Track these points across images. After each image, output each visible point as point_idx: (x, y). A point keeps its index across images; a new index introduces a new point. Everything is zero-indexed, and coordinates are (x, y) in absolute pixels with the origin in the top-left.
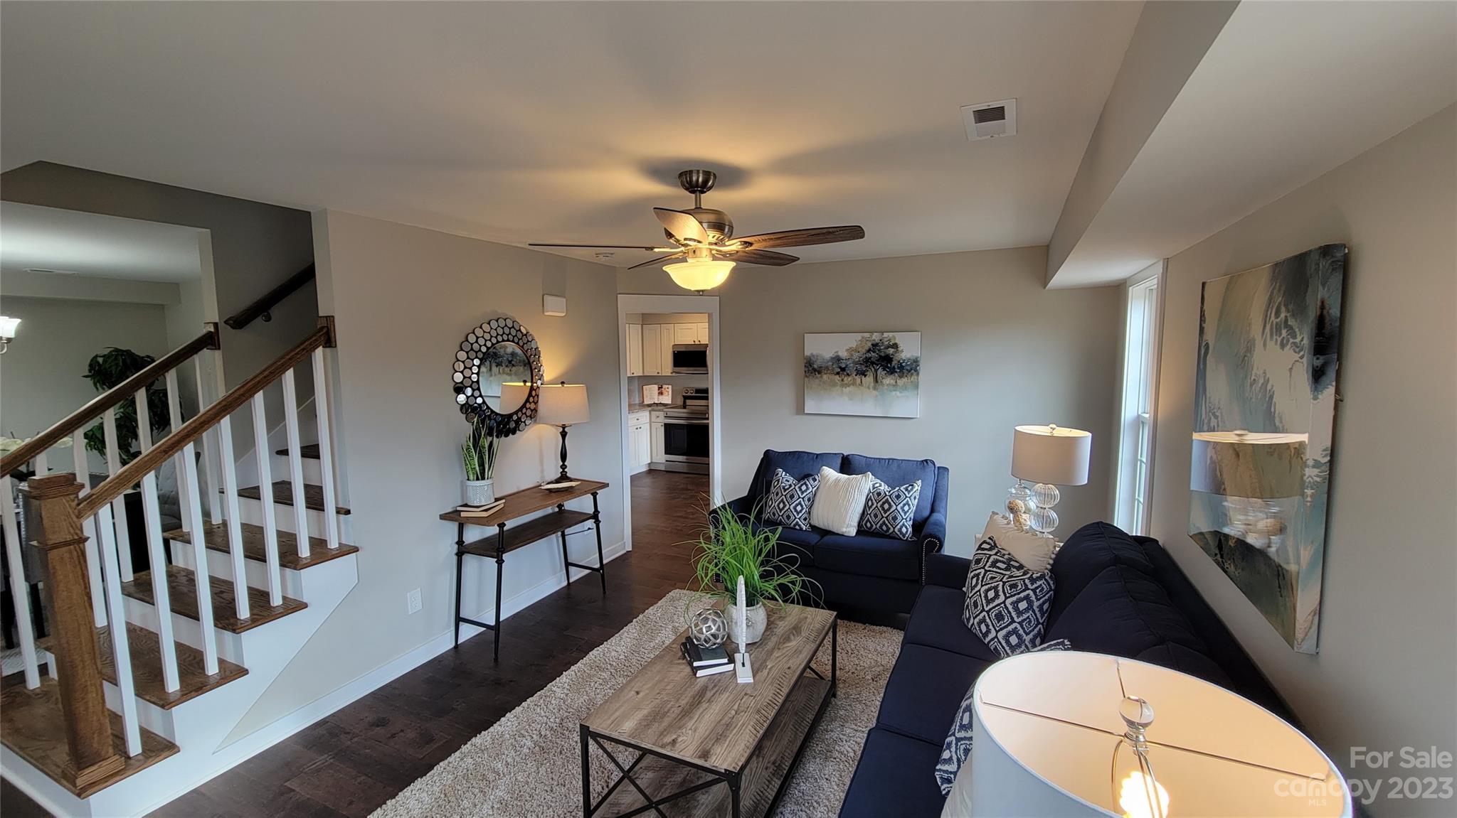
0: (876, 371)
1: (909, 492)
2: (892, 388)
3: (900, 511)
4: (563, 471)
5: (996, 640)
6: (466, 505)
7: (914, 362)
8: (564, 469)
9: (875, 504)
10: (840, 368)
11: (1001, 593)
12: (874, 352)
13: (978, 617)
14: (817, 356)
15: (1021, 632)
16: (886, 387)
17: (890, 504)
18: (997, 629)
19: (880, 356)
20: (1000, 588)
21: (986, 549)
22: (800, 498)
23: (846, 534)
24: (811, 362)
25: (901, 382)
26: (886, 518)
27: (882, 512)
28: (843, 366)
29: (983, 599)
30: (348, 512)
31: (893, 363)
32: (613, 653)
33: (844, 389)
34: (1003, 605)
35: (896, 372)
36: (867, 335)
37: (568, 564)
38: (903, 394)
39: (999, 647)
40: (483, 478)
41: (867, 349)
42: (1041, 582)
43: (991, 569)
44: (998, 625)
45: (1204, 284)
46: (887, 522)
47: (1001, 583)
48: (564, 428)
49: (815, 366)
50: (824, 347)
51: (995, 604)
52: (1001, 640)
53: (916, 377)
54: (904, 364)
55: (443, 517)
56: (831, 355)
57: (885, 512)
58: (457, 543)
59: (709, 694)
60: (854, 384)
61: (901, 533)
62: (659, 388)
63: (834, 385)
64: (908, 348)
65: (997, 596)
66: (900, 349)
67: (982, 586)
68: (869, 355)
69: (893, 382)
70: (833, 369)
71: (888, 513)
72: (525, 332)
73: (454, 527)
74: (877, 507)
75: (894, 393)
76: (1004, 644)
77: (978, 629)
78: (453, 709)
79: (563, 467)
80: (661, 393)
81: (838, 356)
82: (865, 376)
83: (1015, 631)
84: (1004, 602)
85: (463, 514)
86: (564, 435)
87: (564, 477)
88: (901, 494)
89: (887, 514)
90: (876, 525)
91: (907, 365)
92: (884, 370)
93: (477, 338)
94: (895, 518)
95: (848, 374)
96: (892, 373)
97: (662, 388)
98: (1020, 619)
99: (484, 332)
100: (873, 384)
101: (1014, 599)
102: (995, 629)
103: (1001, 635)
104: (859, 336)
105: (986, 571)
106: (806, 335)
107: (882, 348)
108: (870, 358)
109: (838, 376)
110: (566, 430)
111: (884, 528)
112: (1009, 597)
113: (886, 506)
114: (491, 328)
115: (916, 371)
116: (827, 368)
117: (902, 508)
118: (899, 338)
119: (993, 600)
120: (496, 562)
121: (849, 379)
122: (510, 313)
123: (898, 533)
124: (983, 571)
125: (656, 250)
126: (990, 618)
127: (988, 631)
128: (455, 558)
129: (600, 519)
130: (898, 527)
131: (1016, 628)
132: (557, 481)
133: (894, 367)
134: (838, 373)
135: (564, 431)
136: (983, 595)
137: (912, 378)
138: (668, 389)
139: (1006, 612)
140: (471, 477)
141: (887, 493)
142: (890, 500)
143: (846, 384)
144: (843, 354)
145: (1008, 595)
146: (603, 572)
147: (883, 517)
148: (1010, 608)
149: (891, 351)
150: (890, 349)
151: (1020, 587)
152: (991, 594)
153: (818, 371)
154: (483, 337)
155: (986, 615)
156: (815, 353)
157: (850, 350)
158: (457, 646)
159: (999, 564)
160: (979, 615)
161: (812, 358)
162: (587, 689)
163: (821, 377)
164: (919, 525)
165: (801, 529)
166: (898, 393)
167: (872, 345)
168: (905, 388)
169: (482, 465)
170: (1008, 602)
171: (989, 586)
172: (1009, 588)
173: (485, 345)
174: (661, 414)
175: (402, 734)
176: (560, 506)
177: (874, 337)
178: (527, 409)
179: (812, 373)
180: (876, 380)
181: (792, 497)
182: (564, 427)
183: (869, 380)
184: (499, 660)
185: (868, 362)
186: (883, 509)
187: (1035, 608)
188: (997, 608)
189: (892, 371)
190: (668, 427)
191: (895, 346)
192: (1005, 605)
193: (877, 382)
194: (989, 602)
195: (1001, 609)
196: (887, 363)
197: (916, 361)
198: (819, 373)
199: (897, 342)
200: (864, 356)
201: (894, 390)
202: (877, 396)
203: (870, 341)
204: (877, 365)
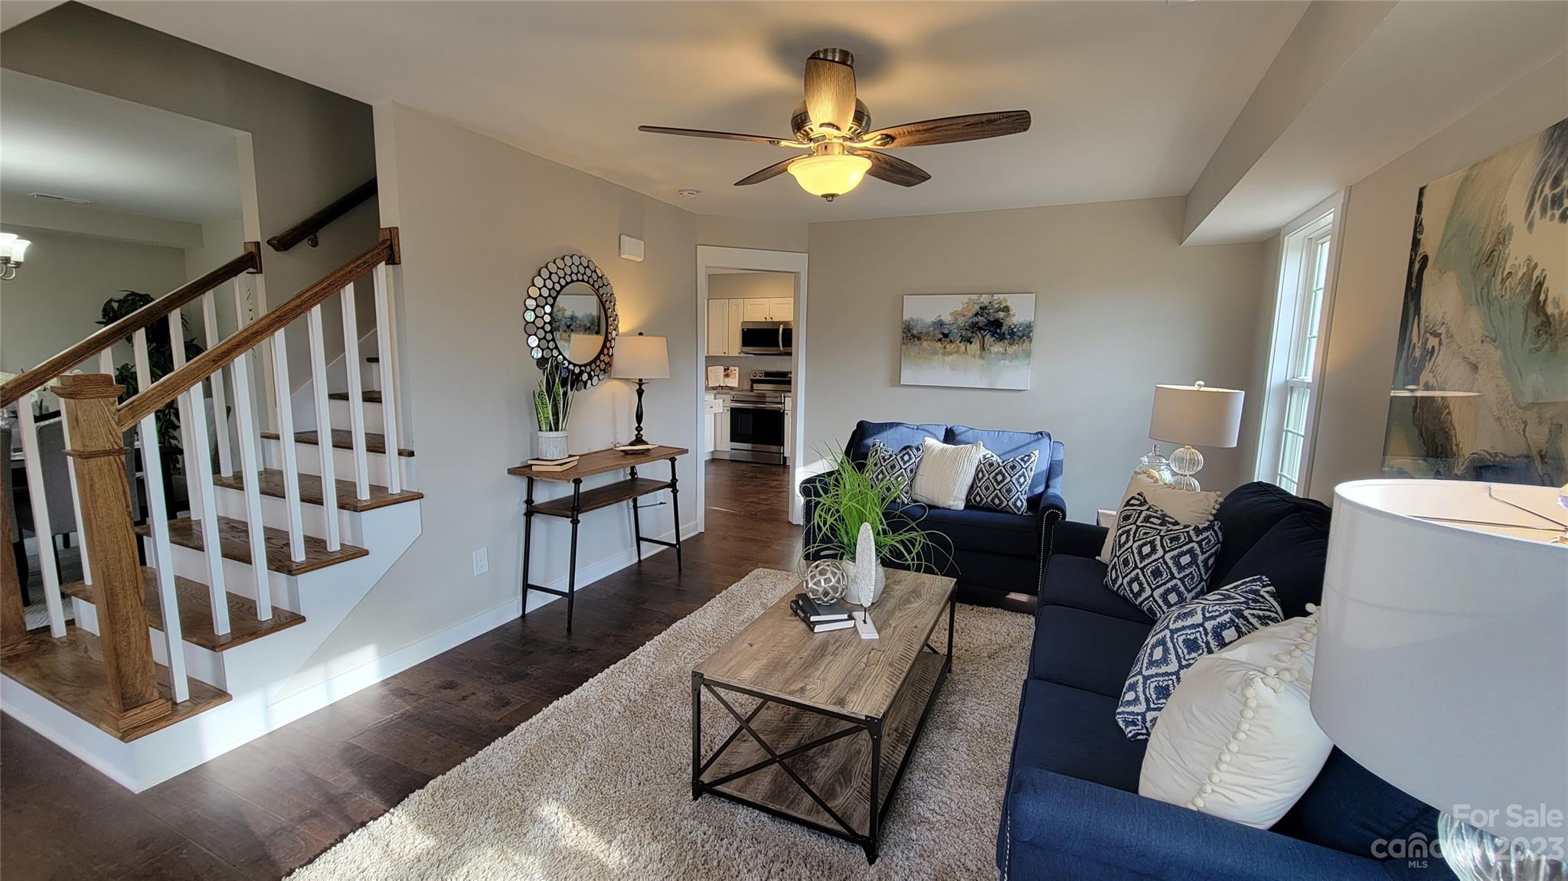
0: (983, 337)
1: (1025, 462)
2: (1000, 356)
3: (1016, 482)
4: (639, 433)
5: (1151, 599)
6: (538, 459)
7: (1027, 327)
8: (639, 431)
9: (987, 476)
10: (943, 334)
11: (1159, 547)
12: (982, 316)
13: (1129, 576)
14: (917, 320)
15: (1182, 589)
16: (994, 356)
17: (1003, 475)
18: (1153, 587)
19: (988, 320)
20: (1158, 542)
21: (1136, 505)
22: (901, 468)
23: (952, 508)
24: (910, 327)
25: (1011, 350)
26: (1000, 490)
27: (995, 484)
28: (946, 332)
29: (1136, 555)
30: (411, 454)
31: (1003, 330)
32: (699, 626)
33: (946, 358)
34: (1161, 560)
35: (1006, 339)
36: (975, 297)
37: (639, 539)
38: (1011, 364)
39: (1155, 607)
40: (557, 430)
41: (975, 313)
42: (1208, 533)
43: (1144, 524)
44: (1154, 583)
45: (1422, 191)
46: (1000, 495)
47: (1158, 537)
48: (640, 385)
49: (915, 332)
50: (925, 310)
51: (1151, 559)
52: (1157, 598)
53: (1028, 344)
54: (1015, 330)
55: (511, 471)
56: (933, 320)
57: (998, 484)
58: (526, 502)
59: (831, 648)
60: (957, 352)
61: (1016, 506)
62: (725, 370)
63: (936, 353)
64: (1021, 311)
65: (1154, 550)
66: (1012, 313)
67: (1134, 542)
68: (976, 319)
69: (1002, 350)
70: (934, 336)
71: (1002, 485)
72: (600, 275)
73: (522, 484)
74: (989, 478)
75: (1002, 362)
76: (1161, 603)
77: (1127, 589)
78: (527, 674)
79: (639, 429)
80: (727, 376)
81: (940, 320)
82: (971, 343)
83: (1175, 589)
84: (1163, 557)
85: (534, 468)
86: (640, 393)
87: (639, 440)
88: (1016, 464)
89: (1000, 486)
90: (987, 498)
91: (1018, 331)
92: (993, 336)
93: (551, 273)
94: (1009, 491)
95: (951, 341)
96: (1000, 341)
97: (728, 369)
98: (1181, 575)
99: (558, 268)
100: (978, 352)
101: (1175, 552)
102: (1151, 587)
103: (1157, 593)
104: (965, 298)
105: (1138, 527)
106: (905, 296)
107: (991, 311)
108: (977, 323)
109: (939, 344)
110: (643, 387)
111: (997, 501)
112: (1169, 551)
113: (1000, 478)
114: (566, 265)
115: (1029, 337)
116: (928, 334)
117: (1018, 480)
118: (1011, 301)
119: (1148, 555)
120: (571, 522)
121: (953, 346)
122: (584, 252)
123: (1013, 507)
124: (1134, 527)
125: (783, 143)
126: (1144, 576)
127: (1142, 590)
128: (523, 519)
129: (678, 488)
130: (1013, 500)
131: (1176, 585)
132: (632, 444)
133: (1004, 334)
134: (940, 340)
135: (640, 388)
136: (1135, 551)
137: (1024, 345)
138: (735, 371)
139: (1165, 567)
140: (544, 428)
141: (1001, 464)
142: (1004, 471)
143: (949, 352)
144: (947, 318)
145: (1167, 549)
146: (679, 547)
147: (995, 489)
148: (1170, 563)
149: (1001, 314)
150: (1000, 313)
151: (1183, 539)
152: (1146, 550)
153: (918, 337)
154: (556, 273)
155: (1140, 572)
156: (914, 317)
157: (955, 314)
158: (524, 616)
159: (1152, 520)
160: (1130, 573)
161: (911, 323)
162: (675, 658)
163: (921, 344)
164: (1034, 502)
165: (903, 502)
166: (1007, 362)
167: (981, 308)
168: (1015, 356)
169: (556, 414)
170: (1168, 557)
171: (1144, 541)
172: (1169, 541)
173: (559, 282)
174: (728, 398)
175: (474, 697)
176: (633, 473)
177: (982, 300)
178: (601, 361)
179: (910, 340)
180: (983, 348)
181: (893, 467)
182: (640, 382)
183: (975, 347)
184: (572, 630)
185: (975, 327)
186: (996, 480)
187: (1199, 562)
188: (1154, 564)
189: (1001, 338)
190: (734, 412)
191: (1006, 309)
192: (1164, 560)
193: (984, 349)
194: (1143, 558)
195: (1159, 564)
196: (996, 329)
197: (1029, 327)
198: (918, 340)
199: (1008, 304)
200: (970, 321)
201: (1003, 359)
202: (983, 365)
203: (978, 304)
204: (985, 330)
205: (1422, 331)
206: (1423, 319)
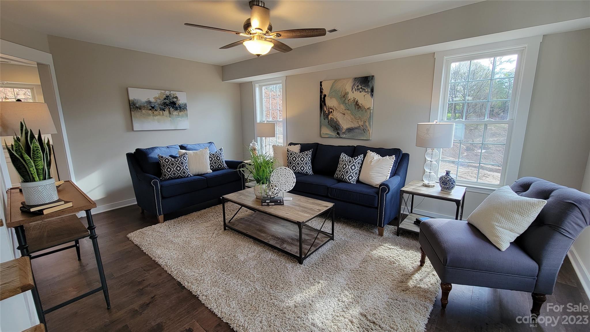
0: (169, 108)
2: (177, 116)
7: (185, 105)
10: (151, 107)
12: (167, 100)
14: (138, 100)
16: (174, 116)
19: (170, 101)
23: (208, 173)
24: (135, 103)
25: (181, 114)
28: (153, 106)
31: (177, 105)
33: (154, 117)
35: (178, 109)
36: (162, 91)
38: (181, 119)
41: (164, 98)
45: (321, 82)
49: (137, 105)
50: (140, 95)
53: (186, 112)
54: (181, 106)
56: (146, 100)
60: (159, 115)
61: (225, 166)
63: (149, 115)
64: (182, 99)
66: (179, 99)
68: (165, 101)
69: (177, 114)
70: (147, 107)
81: (149, 101)
82: (165, 111)
89: (220, 161)
92: (173, 108)
95: (156, 110)
96: (176, 110)
100: (168, 115)
104: (159, 92)
106: (129, 88)
107: (171, 98)
108: (166, 103)
109: (151, 111)
115: (186, 109)
116: (144, 107)
118: (178, 94)
133: (177, 107)
134: (150, 109)
137: (185, 112)
143: (155, 115)
144: (152, 100)
149: (175, 100)
150: (174, 99)
153: (140, 108)
156: (136, 98)
157: (155, 98)
161: (135, 101)
163: (142, 111)
167: (166, 96)
168: (182, 116)
177: (166, 93)
179: (136, 109)
180: (170, 113)
183: (166, 113)
185: (165, 104)
189: (176, 109)
191: (176, 98)
196: (174, 105)
197: (186, 105)
198: (140, 109)
199: (177, 96)
200: (163, 102)
201: (178, 118)
202: (171, 120)
203: (165, 94)
204: (170, 106)
205: (327, 108)
206: (327, 106)
